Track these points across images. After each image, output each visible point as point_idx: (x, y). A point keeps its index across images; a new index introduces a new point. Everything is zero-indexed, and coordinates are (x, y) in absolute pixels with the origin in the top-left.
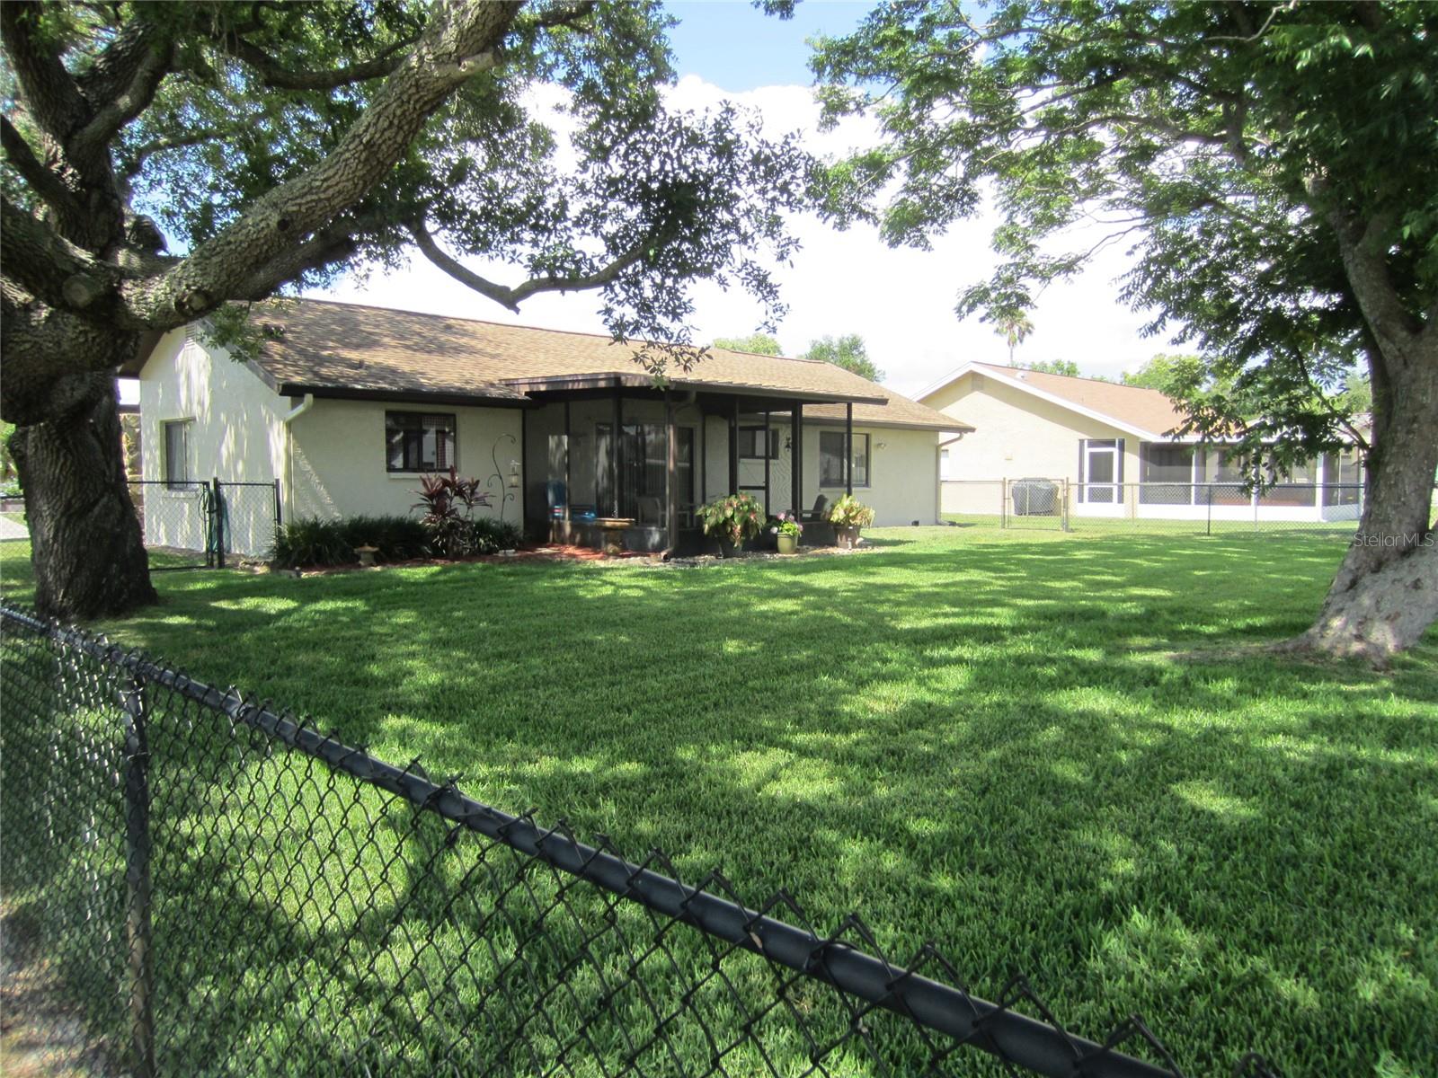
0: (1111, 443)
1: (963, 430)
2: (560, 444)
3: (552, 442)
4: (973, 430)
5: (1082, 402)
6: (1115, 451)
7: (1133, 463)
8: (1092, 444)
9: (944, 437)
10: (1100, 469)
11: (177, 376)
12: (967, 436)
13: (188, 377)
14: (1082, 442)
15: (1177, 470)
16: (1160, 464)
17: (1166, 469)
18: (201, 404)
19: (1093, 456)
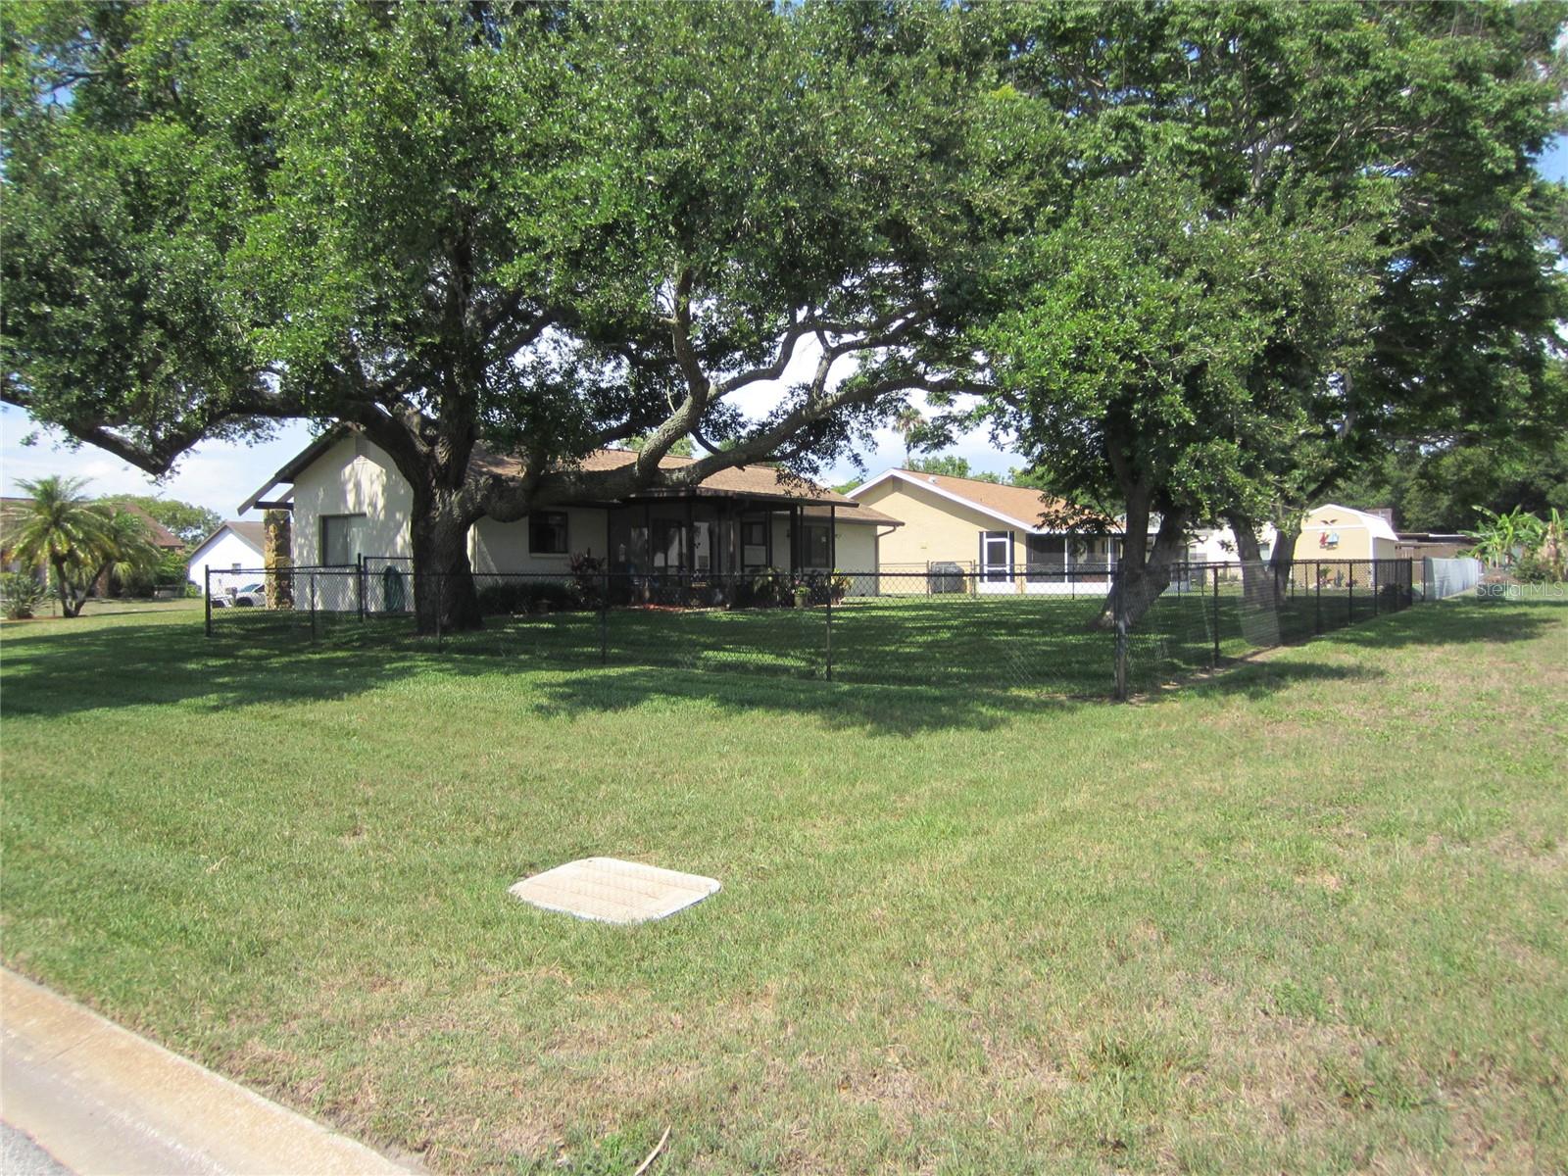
0: (1004, 535)
1: (896, 524)
2: (641, 534)
3: (634, 534)
4: (903, 524)
5: (980, 501)
6: (1007, 541)
7: (1021, 551)
8: (989, 535)
9: (881, 529)
10: (996, 554)
11: (345, 483)
12: (899, 528)
13: (358, 486)
14: (981, 533)
15: (1055, 555)
16: (1042, 551)
17: (1046, 555)
18: (373, 505)
19: (989, 544)
